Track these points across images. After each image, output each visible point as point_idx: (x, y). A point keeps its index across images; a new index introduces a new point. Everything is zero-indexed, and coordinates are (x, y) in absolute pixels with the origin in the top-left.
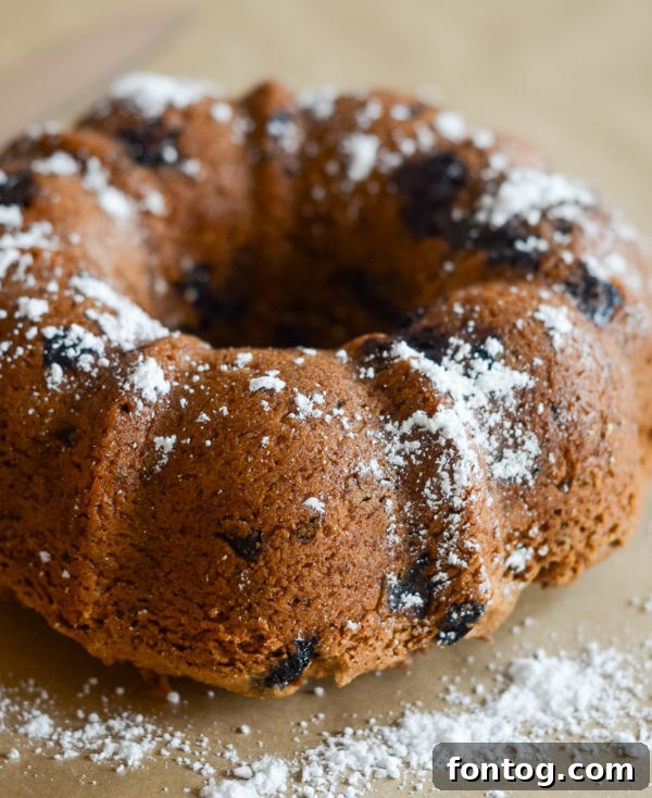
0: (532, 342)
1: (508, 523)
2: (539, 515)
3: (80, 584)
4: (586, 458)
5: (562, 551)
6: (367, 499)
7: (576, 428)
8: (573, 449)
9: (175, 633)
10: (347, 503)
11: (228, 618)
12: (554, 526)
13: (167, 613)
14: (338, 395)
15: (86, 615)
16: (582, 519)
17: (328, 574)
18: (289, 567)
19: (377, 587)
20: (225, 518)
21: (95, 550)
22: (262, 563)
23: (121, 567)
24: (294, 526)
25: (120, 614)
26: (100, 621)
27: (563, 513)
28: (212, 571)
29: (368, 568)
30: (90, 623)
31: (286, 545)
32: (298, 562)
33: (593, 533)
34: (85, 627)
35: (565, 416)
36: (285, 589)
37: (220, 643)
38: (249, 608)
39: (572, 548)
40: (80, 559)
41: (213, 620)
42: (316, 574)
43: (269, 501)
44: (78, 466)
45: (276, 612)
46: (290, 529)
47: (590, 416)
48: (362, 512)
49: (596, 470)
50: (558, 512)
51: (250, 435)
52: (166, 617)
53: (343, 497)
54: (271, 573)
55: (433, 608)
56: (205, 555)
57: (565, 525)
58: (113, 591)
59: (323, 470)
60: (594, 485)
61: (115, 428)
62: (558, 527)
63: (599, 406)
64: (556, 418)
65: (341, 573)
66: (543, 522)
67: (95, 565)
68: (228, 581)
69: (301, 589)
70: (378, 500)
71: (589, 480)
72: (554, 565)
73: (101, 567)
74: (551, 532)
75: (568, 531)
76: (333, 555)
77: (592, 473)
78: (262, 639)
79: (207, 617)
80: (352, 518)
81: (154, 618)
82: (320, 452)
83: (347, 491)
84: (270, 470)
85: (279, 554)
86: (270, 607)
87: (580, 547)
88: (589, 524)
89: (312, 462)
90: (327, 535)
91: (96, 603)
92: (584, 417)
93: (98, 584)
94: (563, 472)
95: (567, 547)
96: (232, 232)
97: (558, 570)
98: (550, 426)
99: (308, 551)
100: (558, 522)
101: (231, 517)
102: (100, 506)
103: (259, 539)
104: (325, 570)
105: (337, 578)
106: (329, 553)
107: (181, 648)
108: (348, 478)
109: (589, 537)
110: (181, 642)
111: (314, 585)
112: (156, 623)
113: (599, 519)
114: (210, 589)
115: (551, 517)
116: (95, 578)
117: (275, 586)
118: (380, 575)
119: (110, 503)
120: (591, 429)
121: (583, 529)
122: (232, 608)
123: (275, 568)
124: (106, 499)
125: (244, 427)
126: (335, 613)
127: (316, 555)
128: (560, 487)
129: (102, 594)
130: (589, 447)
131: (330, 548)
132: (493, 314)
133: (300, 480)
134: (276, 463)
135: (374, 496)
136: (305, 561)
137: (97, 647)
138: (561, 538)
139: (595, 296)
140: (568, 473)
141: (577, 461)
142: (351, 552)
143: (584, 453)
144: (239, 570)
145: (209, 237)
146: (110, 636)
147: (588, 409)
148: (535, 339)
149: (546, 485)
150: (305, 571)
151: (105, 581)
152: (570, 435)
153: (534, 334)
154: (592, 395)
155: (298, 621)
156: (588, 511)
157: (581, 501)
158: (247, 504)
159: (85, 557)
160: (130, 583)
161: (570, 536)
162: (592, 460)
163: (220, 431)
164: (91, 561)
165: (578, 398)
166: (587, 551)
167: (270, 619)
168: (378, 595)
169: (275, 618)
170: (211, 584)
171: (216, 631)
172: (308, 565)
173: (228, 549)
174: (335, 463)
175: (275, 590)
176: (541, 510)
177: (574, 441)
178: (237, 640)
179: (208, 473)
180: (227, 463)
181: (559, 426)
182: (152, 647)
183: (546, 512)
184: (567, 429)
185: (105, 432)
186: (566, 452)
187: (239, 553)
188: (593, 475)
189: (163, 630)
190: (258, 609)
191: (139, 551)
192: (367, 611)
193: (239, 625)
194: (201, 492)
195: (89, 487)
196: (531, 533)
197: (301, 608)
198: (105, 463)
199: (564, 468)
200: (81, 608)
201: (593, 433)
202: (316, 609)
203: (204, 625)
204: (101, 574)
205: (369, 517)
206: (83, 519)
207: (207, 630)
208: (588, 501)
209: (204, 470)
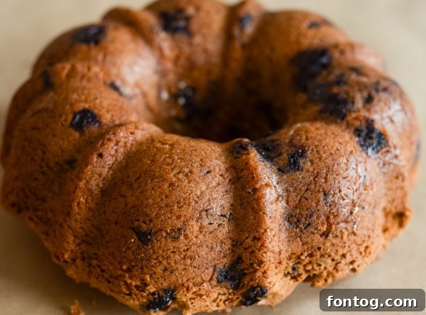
0: (322, 157)
1: (290, 249)
2: (308, 248)
3: (65, 240)
4: (338, 223)
5: (320, 269)
6: (211, 224)
7: (335, 206)
8: (332, 217)
9: (107, 273)
10: (199, 224)
11: (131, 271)
12: (316, 255)
13: (105, 262)
14: (209, 167)
15: (66, 256)
16: (333, 255)
17: (184, 258)
18: (163, 251)
19: (211, 269)
20: (136, 220)
21: (73, 224)
22: (150, 247)
23: (86, 235)
24: (169, 231)
25: (83, 259)
26: (74, 260)
27: (322, 249)
28: (126, 246)
29: (207, 259)
30: (69, 260)
31: (163, 239)
32: (168, 250)
33: (340, 263)
34: (66, 262)
35: (330, 199)
36: (160, 262)
37: (126, 283)
38: (142, 268)
39: (325, 268)
40: (66, 227)
41: (124, 271)
42: (177, 257)
43: (158, 216)
44: (72, 180)
45: (155, 273)
46: (166, 232)
47: (346, 201)
48: (206, 230)
49: (344, 230)
50: (319, 249)
51: (156, 180)
52: (105, 265)
53: (197, 221)
54: (154, 252)
55: (241, 286)
56: (125, 237)
57: (322, 256)
58: (81, 246)
59: (189, 205)
60: (342, 238)
61: (92, 164)
62: (318, 256)
63: (351, 197)
64: (324, 199)
65: (191, 259)
66: (310, 252)
67: (74, 232)
68: (133, 252)
69: (169, 264)
70: (217, 225)
71: (339, 234)
72: (315, 275)
73: (76, 233)
74: (314, 259)
75: (324, 259)
76: (188, 249)
77: (341, 231)
78: (146, 285)
79: (121, 269)
80: (201, 232)
81: (99, 264)
82: (190, 195)
83: (200, 217)
84: (162, 200)
85: (159, 244)
86: (152, 270)
87: (331, 269)
88: (337, 257)
89: (184, 200)
90: (186, 239)
91: (72, 251)
92: (341, 201)
93: (74, 241)
94: (324, 228)
95: (322, 268)
96: (209, 73)
97: (317, 278)
98: (321, 203)
99: (174, 244)
100: (318, 254)
101: (138, 220)
102: (78, 203)
103: (150, 234)
104: (182, 256)
105: (189, 262)
106: (186, 248)
107: (109, 282)
108: (202, 211)
109: (337, 264)
110: (109, 278)
111: (176, 263)
112: (100, 267)
113: (344, 256)
114: (125, 255)
115: (315, 250)
116: (72, 238)
117: (155, 259)
118: (213, 264)
119: (84, 202)
120: (344, 208)
121: (333, 260)
122: (134, 267)
123: (156, 250)
124: (82, 199)
125: (154, 175)
126: (185, 279)
127: (178, 248)
128: (321, 236)
129: (76, 247)
130: (341, 217)
131: (186, 245)
132: (307, 139)
133: (176, 208)
134: (166, 197)
135: (215, 223)
136: (172, 250)
137: (71, 272)
138: (319, 262)
139: (371, 138)
140: (327, 228)
141: (333, 223)
142: (198, 249)
143: (338, 220)
144: (139, 248)
145: (196, 74)
146: (78, 268)
147: (345, 197)
148: (324, 155)
149: (314, 233)
150: (172, 255)
151: (77, 241)
152: (332, 209)
153: (325, 153)
154: (349, 190)
155: (165, 280)
156: (337, 251)
157: (333, 245)
158: (147, 215)
159: (69, 227)
160: (90, 244)
161: (325, 262)
162: (343, 225)
163: (143, 175)
164: (71, 229)
165: (340, 191)
166: (335, 271)
167: (151, 276)
168: (211, 274)
169: (154, 276)
170: (125, 252)
171: (124, 276)
172: (174, 252)
173: (135, 236)
174: (196, 202)
175: (155, 261)
176: (310, 246)
177: (333, 213)
178: (134, 283)
179: (132, 196)
180: (142, 192)
181: (326, 204)
182: (97, 278)
183: (312, 248)
184: (330, 206)
185: (87, 166)
186: (328, 218)
187: (140, 239)
188: (342, 232)
189: (103, 271)
190: (146, 270)
191: (96, 229)
192: (204, 281)
193: (135, 276)
194: (126, 205)
195: (74, 192)
196: (303, 257)
197: (167, 273)
198: (84, 182)
199: (325, 226)
200: (64, 252)
201: (345, 211)
202: (175, 275)
203: (120, 272)
204: (75, 237)
205: (211, 233)
206: (69, 207)
207: (121, 276)
208: (338, 246)
209: (130, 194)
